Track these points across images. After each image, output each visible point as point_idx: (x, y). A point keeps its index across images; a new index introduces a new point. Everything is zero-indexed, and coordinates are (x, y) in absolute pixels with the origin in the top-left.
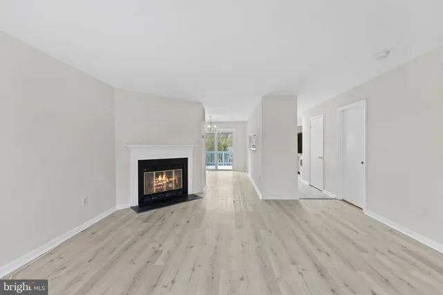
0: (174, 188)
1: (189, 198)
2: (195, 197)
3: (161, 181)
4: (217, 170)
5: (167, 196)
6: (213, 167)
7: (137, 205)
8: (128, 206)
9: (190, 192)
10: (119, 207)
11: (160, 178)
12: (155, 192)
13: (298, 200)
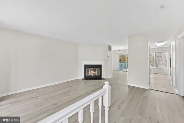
0: (96, 75)
1: (102, 79)
2: (104, 79)
3: (92, 73)
5: (93, 77)
6: (125, 70)
7: (84, 78)
9: (102, 77)
11: (92, 72)
12: (90, 75)
13: (148, 90)
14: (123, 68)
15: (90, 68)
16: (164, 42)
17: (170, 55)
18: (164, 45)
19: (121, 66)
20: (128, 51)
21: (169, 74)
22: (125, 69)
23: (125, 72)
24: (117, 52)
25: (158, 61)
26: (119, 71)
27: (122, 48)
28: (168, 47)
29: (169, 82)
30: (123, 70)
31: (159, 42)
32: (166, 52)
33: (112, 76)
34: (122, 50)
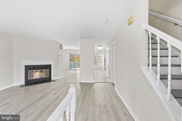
0: (44, 77)
1: (52, 81)
2: (54, 81)
3: (37, 75)
4: (76, 70)
5: (40, 80)
6: (75, 69)
7: (24, 84)
8: (19, 84)
9: (52, 79)
10: (15, 85)
11: (36, 73)
12: (34, 78)
13: (94, 83)
14: (73, 67)
15: (34, 69)
16: (102, 46)
17: (105, 56)
18: (102, 49)
19: (71, 65)
20: (79, 51)
21: (104, 70)
22: (74, 67)
23: (75, 71)
24: (68, 51)
25: (98, 60)
26: (69, 70)
27: (72, 48)
28: (103, 51)
29: (105, 75)
30: (73, 69)
31: (99, 46)
32: (102, 54)
33: (63, 76)
34: (72, 50)
